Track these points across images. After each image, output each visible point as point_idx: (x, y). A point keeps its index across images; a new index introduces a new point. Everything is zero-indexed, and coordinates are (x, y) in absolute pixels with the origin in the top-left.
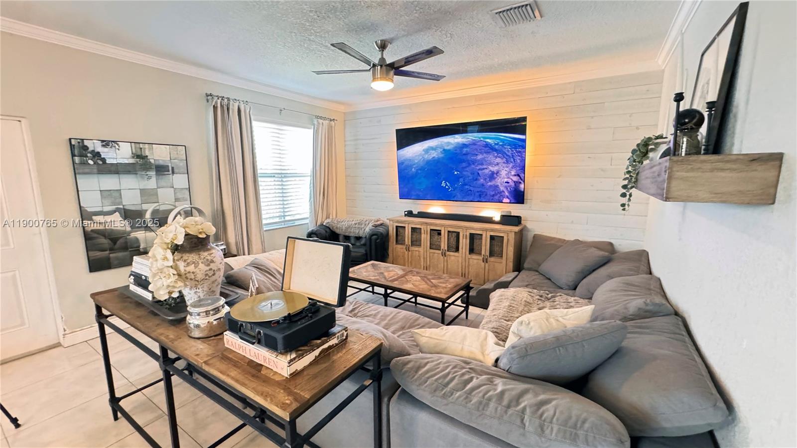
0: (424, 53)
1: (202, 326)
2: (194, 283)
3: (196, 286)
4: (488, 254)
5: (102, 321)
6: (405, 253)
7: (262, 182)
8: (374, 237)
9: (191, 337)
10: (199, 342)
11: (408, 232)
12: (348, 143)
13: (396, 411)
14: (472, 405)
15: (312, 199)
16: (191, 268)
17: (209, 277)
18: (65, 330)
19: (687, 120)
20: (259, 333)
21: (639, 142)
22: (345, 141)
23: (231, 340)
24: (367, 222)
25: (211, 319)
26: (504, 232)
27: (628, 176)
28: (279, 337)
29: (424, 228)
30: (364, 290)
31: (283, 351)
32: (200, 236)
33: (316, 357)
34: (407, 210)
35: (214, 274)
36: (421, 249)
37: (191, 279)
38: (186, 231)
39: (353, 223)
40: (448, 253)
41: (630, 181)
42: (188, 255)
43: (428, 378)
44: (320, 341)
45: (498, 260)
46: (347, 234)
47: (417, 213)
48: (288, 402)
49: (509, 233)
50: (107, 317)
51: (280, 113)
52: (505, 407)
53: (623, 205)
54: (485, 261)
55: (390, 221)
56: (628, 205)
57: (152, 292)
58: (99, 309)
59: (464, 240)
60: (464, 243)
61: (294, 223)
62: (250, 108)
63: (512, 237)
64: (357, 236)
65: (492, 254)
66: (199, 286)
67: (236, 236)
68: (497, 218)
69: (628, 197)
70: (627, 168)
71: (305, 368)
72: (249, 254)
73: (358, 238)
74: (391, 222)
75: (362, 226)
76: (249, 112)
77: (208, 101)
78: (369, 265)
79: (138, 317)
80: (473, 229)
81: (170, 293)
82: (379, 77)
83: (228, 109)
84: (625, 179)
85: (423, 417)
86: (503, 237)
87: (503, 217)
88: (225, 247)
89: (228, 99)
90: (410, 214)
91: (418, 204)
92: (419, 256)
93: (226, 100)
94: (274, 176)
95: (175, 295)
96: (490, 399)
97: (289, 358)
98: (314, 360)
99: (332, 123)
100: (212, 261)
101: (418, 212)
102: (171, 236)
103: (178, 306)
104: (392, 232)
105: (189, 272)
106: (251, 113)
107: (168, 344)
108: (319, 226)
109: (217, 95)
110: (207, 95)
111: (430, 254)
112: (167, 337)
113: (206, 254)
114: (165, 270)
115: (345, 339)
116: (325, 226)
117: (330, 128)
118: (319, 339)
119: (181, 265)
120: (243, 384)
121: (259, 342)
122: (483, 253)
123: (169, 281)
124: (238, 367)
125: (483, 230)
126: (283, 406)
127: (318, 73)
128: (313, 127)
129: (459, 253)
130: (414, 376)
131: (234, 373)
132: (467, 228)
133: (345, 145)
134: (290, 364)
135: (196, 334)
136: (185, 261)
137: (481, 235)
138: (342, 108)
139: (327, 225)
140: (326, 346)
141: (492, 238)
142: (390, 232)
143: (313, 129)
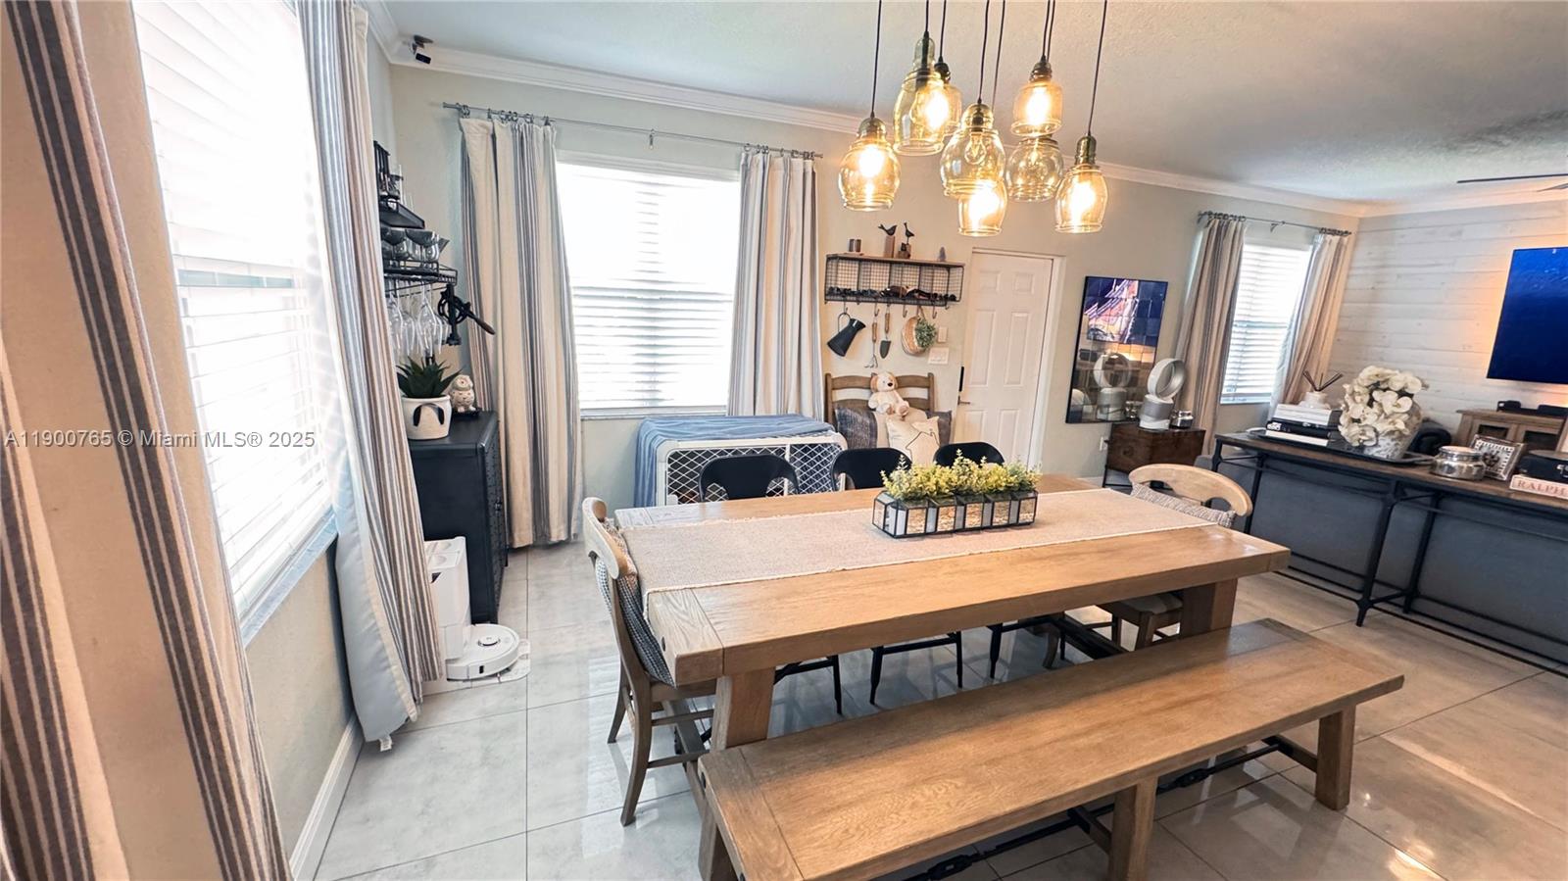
12: (1354, 272)
15: (1286, 366)
34: (1506, 400)
47: (1533, 408)
55: (1464, 414)
74: (1468, 417)
76: (1244, 232)
89: (1227, 217)
90: (1513, 407)
91: (1539, 391)
99: (1346, 238)
104: (1467, 437)
109: (1218, 213)
110: (1202, 214)
117: (1339, 246)
128: (1311, 247)
143: (1310, 253)
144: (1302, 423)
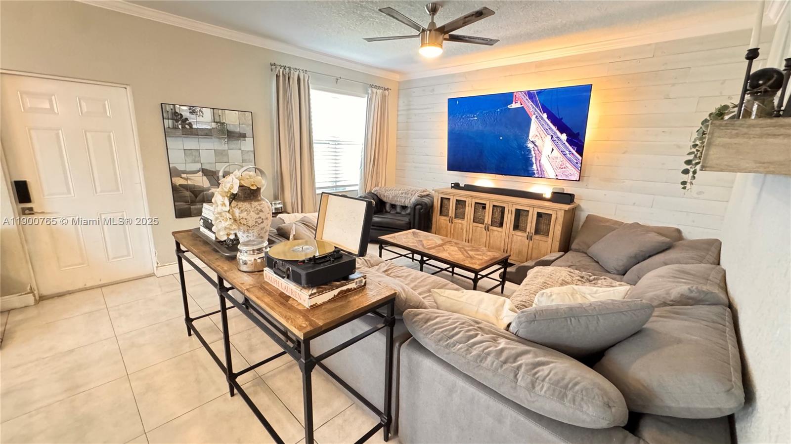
0: (473, 15)
1: (249, 262)
2: (246, 228)
3: (248, 230)
4: (533, 231)
5: (180, 254)
6: (448, 225)
7: (316, 147)
8: (418, 207)
9: (240, 271)
10: (245, 274)
11: (452, 205)
12: (399, 113)
13: (406, 355)
14: (471, 356)
15: (363, 167)
16: (244, 215)
17: (259, 224)
18: (158, 264)
19: (761, 82)
20: (288, 269)
21: (714, 111)
22: (398, 111)
23: (269, 274)
24: (414, 193)
25: (257, 257)
26: (553, 210)
27: (694, 150)
28: (303, 273)
29: (468, 201)
30: (405, 256)
31: (306, 285)
32: (252, 188)
33: (335, 295)
34: (454, 182)
35: (262, 222)
36: (464, 222)
37: (244, 224)
38: (240, 183)
39: (400, 192)
40: (491, 228)
41: (696, 156)
42: (242, 203)
43: (435, 329)
44: (339, 283)
45: (544, 238)
46: (393, 203)
47: (463, 186)
48: (304, 325)
49: (558, 211)
50: (184, 252)
51: (337, 82)
52: (502, 362)
53: (684, 183)
54: (530, 238)
55: (435, 192)
56: (691, 183)
57: (214, 233)
58: (178, 245)
59: (510, 215)
60: (509, 219)
61: (345, 189)
62: (309, 77)
63: (561, 215)
64: (403, 205)
65: (537, 232)
66: (250, 231)
67: (292, 196)
68: (548, 195)
69: (691, 174)
70: (695, 140)
71: (324, 303)
72: (302, 213)
73: (404, 208)
74: (437, 193)
75: (409, 196)
76: (308, 80)
77: (272, 70)
78: (410, 233)
79: (204, 252)
80: (519, 204)
81: (228, 235)
82: (427, 42)
83: (289, 78)
84: (690, 154)
85: (427, 363)
86: (551, 215)
87: (554, 193)
88: (282, 206)
89: (290, 68)
90: (456, 186)
91: (466, 177)
92: (462, 229)
93: (287, 69)
94: (329, 143)
95: (232, 237)
96: (488, 354)
97: (310, 292)
98: (333, 298)
99: (386, 92)
100: (261, 211)
101: (465, 185)
102: (228, 186)
103: (233, 246)
104: (437, 204)
105: (242, 218)
106: (309, 82)
107: (223, 274)
108: (368, 193)
109: (279, 64)
110: (272, 65)
111: (473, 228)
112: (222, 268)
113: (256, 203)
114: (223, 214)
115: (363, 286)
116: (373, 193)
117: (384, 97)
118: (339, 281)
119: (237, 212)
120: (272, 308)
121: (288, 278)
122: (528, 230)
123: (227, 223)
124: (271, 296)
125: (530, 206)
126: (300, 328)
127: (370, 40)
128: (367, 96)
129: (502, 228)
130: (423, 326)
131: (267, 299)
132: (513, 203)
133: (398, 115)
134: (311, 297)
135: (244, 268)
136: (239, 209)
137: (528, 211)
138: (397, 78)
139: (375, 193)
140: (344, 288)
141: (539, 215)
142: (434, 203)
143: (367, 98)
144: (209, 220)
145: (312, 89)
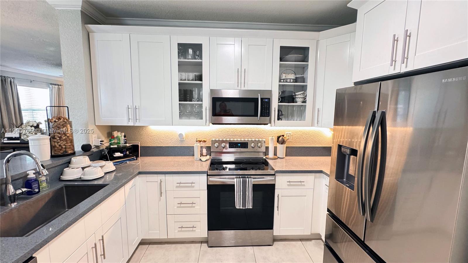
51: (31, 82)
76: (16, 82)
83: (5, 81)
89: (4, 77)
94: (28, 110)
117: (59, 89)
143: (49, 90)
144: (12, 137)
145: (18, 85)
